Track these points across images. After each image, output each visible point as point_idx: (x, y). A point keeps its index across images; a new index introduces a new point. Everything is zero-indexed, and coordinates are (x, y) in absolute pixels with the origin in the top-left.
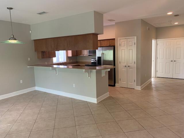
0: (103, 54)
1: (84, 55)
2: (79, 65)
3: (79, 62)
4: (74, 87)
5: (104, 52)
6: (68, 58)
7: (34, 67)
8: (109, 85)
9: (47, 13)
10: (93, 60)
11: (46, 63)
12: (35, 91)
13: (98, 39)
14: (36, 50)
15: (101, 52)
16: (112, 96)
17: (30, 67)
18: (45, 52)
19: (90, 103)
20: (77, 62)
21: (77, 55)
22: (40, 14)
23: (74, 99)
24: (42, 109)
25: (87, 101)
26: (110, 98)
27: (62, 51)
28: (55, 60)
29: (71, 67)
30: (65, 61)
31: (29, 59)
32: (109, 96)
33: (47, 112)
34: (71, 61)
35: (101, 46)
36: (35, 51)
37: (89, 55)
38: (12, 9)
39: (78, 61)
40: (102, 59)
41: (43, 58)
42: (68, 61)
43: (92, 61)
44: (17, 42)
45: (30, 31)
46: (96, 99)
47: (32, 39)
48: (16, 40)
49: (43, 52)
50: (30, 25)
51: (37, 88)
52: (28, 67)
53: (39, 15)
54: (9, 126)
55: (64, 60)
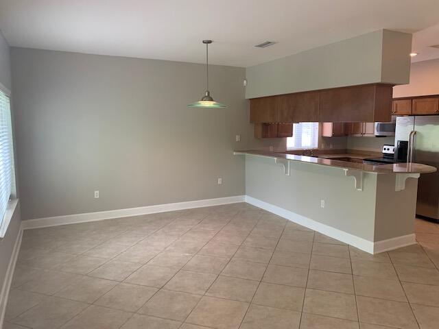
0: (414, 133)
1: (365, 135)
2: (348, 160)
3: (352, 150)
4: (323, 206)
5: (418, 128)
6: (323, 139)
7: (247, 154)
8: (418, 216)
9: (275, 43)
10: (386, 147)
11: (271, 149)
12: (244, 204)
13: (393, 97)
14: (253, 119)
15: (410, 128)
16: (424, 246)
17: (238, 155)
18: (269, 124)
19: (356, 250)
20: (346, 150)
21: (346, 135)
22: (260, 46)
23: (320, 235)
24: (249, 239)
25: (349, 245)
26: (417, 249)
27: (310, 123)
28: (291, 143)
29: (328, 162)
30: (316, 146)
31: (238, 138)
32: (415, 243)
33: (256, 248)
34: (331, 147)
35: (414, 113)
36: (251, 122)
37: (377, 136)
38: (210, 42)
39: (348, 148)
40: (411, 147)
41: (264, 137)
42: (323, 147)
43: (384, 151)
44: (214, 104)
45: (245, 82)
46: (373, 243)
47: (246, 98)
48: (212, 100)
49: (265, 125)
50: (244, 69)
51: (247, 199)
52: (234, 153)
53: (260, 48)
54: (187, 256)
55: (314, 144)
